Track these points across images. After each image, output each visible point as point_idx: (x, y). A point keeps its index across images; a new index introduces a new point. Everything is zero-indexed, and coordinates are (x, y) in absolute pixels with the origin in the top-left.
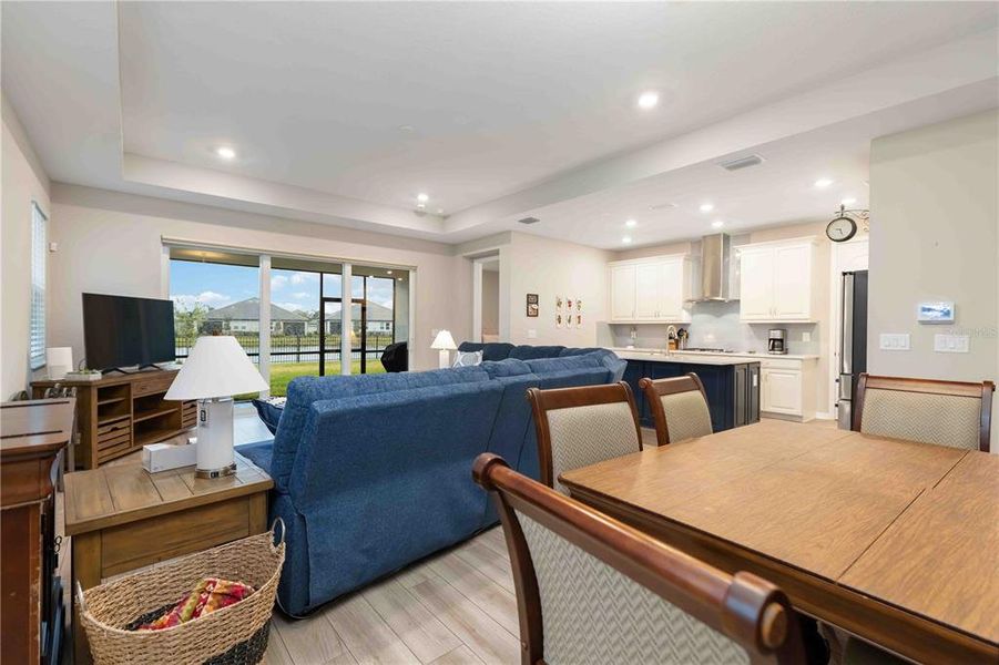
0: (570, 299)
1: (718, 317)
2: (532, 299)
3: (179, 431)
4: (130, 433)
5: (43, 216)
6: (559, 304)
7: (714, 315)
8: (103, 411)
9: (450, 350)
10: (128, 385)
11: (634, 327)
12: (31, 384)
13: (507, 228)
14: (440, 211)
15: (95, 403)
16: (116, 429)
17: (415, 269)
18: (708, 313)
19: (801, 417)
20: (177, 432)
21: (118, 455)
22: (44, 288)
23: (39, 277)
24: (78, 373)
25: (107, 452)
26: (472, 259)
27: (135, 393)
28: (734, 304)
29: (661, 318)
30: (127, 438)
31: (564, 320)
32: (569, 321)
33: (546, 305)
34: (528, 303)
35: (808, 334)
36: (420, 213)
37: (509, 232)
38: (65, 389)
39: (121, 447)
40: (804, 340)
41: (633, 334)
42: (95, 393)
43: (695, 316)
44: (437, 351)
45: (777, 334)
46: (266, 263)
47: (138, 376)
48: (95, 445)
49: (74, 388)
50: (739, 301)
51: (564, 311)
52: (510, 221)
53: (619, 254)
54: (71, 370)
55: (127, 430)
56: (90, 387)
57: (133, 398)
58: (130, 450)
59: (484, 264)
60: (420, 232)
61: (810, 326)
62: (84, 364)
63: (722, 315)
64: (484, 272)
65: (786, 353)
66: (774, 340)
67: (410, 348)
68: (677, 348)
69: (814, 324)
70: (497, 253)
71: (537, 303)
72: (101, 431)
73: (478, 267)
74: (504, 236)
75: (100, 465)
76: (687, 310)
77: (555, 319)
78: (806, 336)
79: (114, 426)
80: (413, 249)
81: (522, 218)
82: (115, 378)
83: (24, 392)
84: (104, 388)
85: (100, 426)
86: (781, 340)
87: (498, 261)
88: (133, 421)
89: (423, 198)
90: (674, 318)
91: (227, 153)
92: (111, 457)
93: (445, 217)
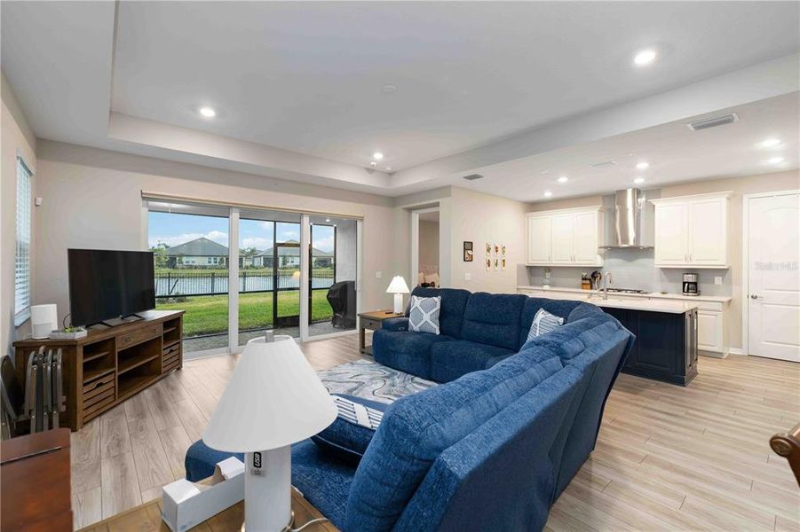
0: (497, 245)
1: (630, 260)
2: (468, 246)
3: (160, 376)
4: (114, 387)
5: (29, 172)
6: (489, 250)
7: (625, 259)
8: (88, 368)
9: (404, 294)
10: (113, 339)
11: (548, 269)
12: (14, 344)
13: (449, 184)
14: (389, 169)
15: (80, 361)
16: (101, 384)
17: (362, 219)
18: (621, 258)
19: (721, 354)
20: (159, 378)
21: (103, 410)
22: (28, 242)
23: (24, 232)
24: (64, 331)
25: (91, 410)
26: (410, 210)
27: (120, 346)
28: (648, 251)
29: (577, 262)
30: (112, 392)
31: (492, 264)
32: (496, 264)
33: (478, 252)
34: (465, 249)
35: (721, 278)
36: (370, 170)
37: (450, 186)
38: (50, 352)
39: (106, 402)
40: (716, 283)
41: (548, 275)
42: (80, 351)
43: (608, 261)
44: (392, 295)
45: (690, 278)
46: (235, 215)
47: (123, 330)
48: (80, 405)
49: (60, 351)
50: (653, 248)
51: (492, 256)
52: (455, 177)
53: (534, 206)
54: (55, 327)
55: (112, 384)
56: (75, 346)
57: (117, 351)
58: (115, 403)
59: (420, 215)
60: (369, 186)
61: (722, 272)
62: (69, 320)
63: (634, 260)
64: (421, 222)
65: (698, 295)
66: (689, 283)
67: (358, 288)
68: (591, 288)
69: (726, 270)
70: (437, 205)
71: (472, 249)
72: (87, 389)
73: (416, 217)
74: (445, 190)
75: (85, 424)
76: (601, 255)
77: (485, 262)
78: (718, 280)
79: (99, 382)
80: (360, 202)
81: (466, 175)
82: (100, 332)
83: (7, 357)
84: (89, 346)
85: (85, 385)
86: (696, 284)
87: (438, 213)
88: (117, 374)
89: (378, 156)
90: (589, 262)
91: (208, 113)
92: (95, 414)
93: (391, 174)
